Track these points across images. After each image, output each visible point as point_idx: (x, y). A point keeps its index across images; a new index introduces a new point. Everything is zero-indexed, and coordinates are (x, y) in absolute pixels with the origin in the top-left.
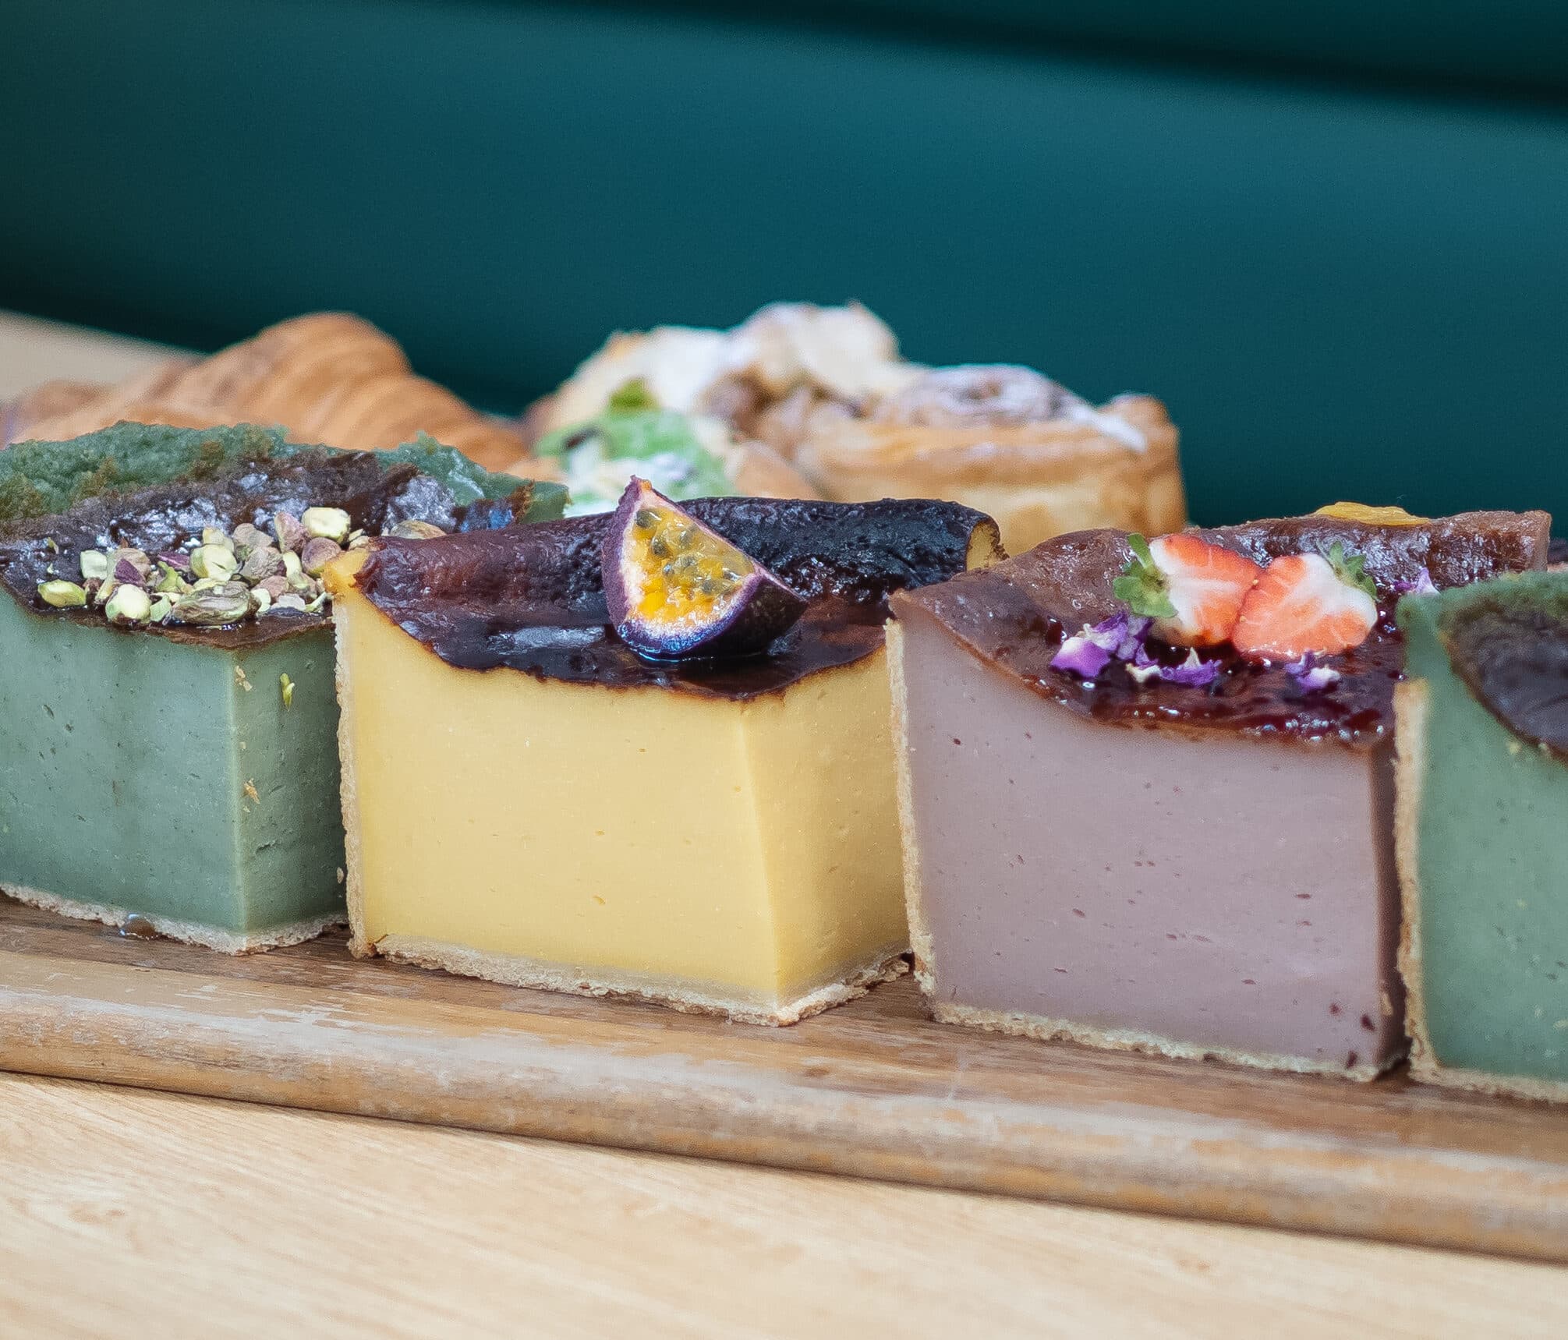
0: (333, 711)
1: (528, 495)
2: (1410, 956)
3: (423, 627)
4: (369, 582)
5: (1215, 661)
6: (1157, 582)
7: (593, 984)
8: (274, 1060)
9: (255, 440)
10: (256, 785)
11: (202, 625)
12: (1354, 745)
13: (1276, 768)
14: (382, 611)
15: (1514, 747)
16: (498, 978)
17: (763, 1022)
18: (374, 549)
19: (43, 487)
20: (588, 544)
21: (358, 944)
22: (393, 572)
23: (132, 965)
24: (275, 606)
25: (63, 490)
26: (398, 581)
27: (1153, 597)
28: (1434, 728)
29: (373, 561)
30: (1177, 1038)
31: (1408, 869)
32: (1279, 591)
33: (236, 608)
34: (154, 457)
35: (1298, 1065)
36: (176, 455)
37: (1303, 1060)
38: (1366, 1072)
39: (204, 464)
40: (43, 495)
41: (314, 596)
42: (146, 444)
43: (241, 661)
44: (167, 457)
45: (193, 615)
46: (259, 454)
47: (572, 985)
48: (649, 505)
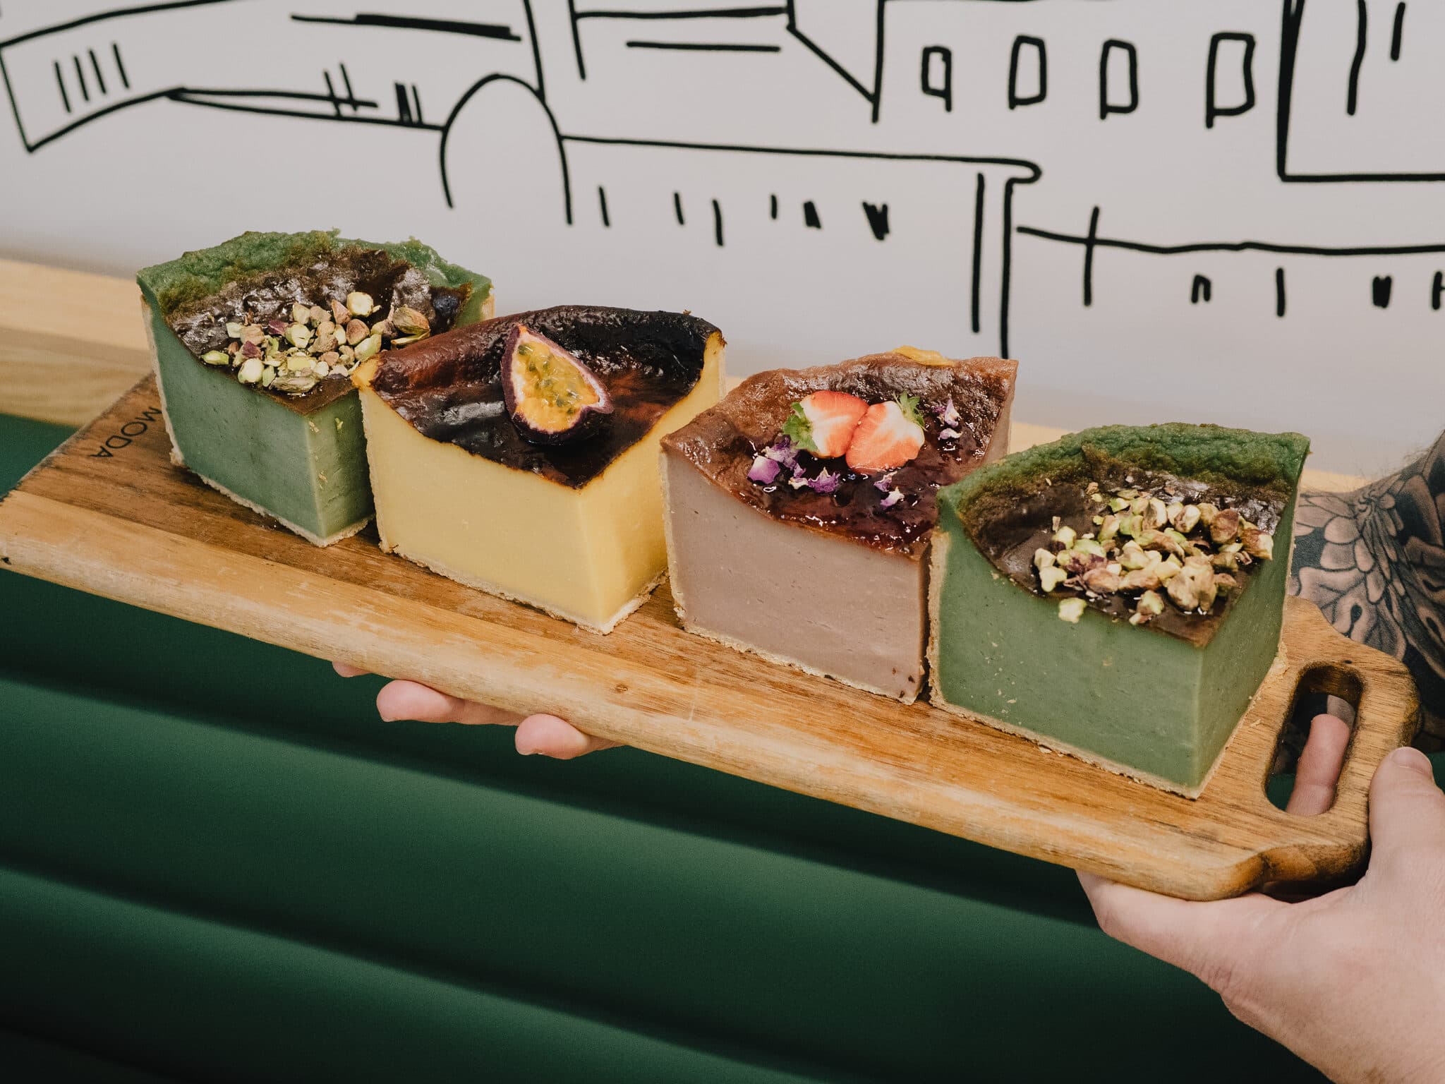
0: (363, 442)
1: (469, 290)
2: (933, 653)
3: (410, 410)
4: (379, 384)
5: (836, 474)
6: (806, 425)
7: (506, 594)
8: (337, 649)
9: (321, 242)
10: (325, 474)
11: (291, 393)
12: (912, 557)
13: (868, 559)
14: (386, 401)
15: (996, 576)
16: (457, 580)
17: (595, 632)
18: (380, 364)
19: (204, 280)
20: (500, 340)
21: (385, 546)
22: (390, 378)
23: (265, 558)
24: (332, 372)
25: (216, 279)
26: (394, 383)
27: (804, 434)
28: (951, 556)
29: (380, 372)
30: (811, 664)
31: (934, 613)
32: (873, 427)
33: (308, 384)
34: (265, 254)
35: (874, 690)
36: (278, 252)
37: (877, 688)
38: (910, 699)
39: (293, 257)
40: (205, 285)
41: (353, 363)
42: (262, 245)
43: (312, 418)
44: (273, 254)
45: (285, 388)
46: (324, 250)
47: (497, 592)
48: (526, 341)
